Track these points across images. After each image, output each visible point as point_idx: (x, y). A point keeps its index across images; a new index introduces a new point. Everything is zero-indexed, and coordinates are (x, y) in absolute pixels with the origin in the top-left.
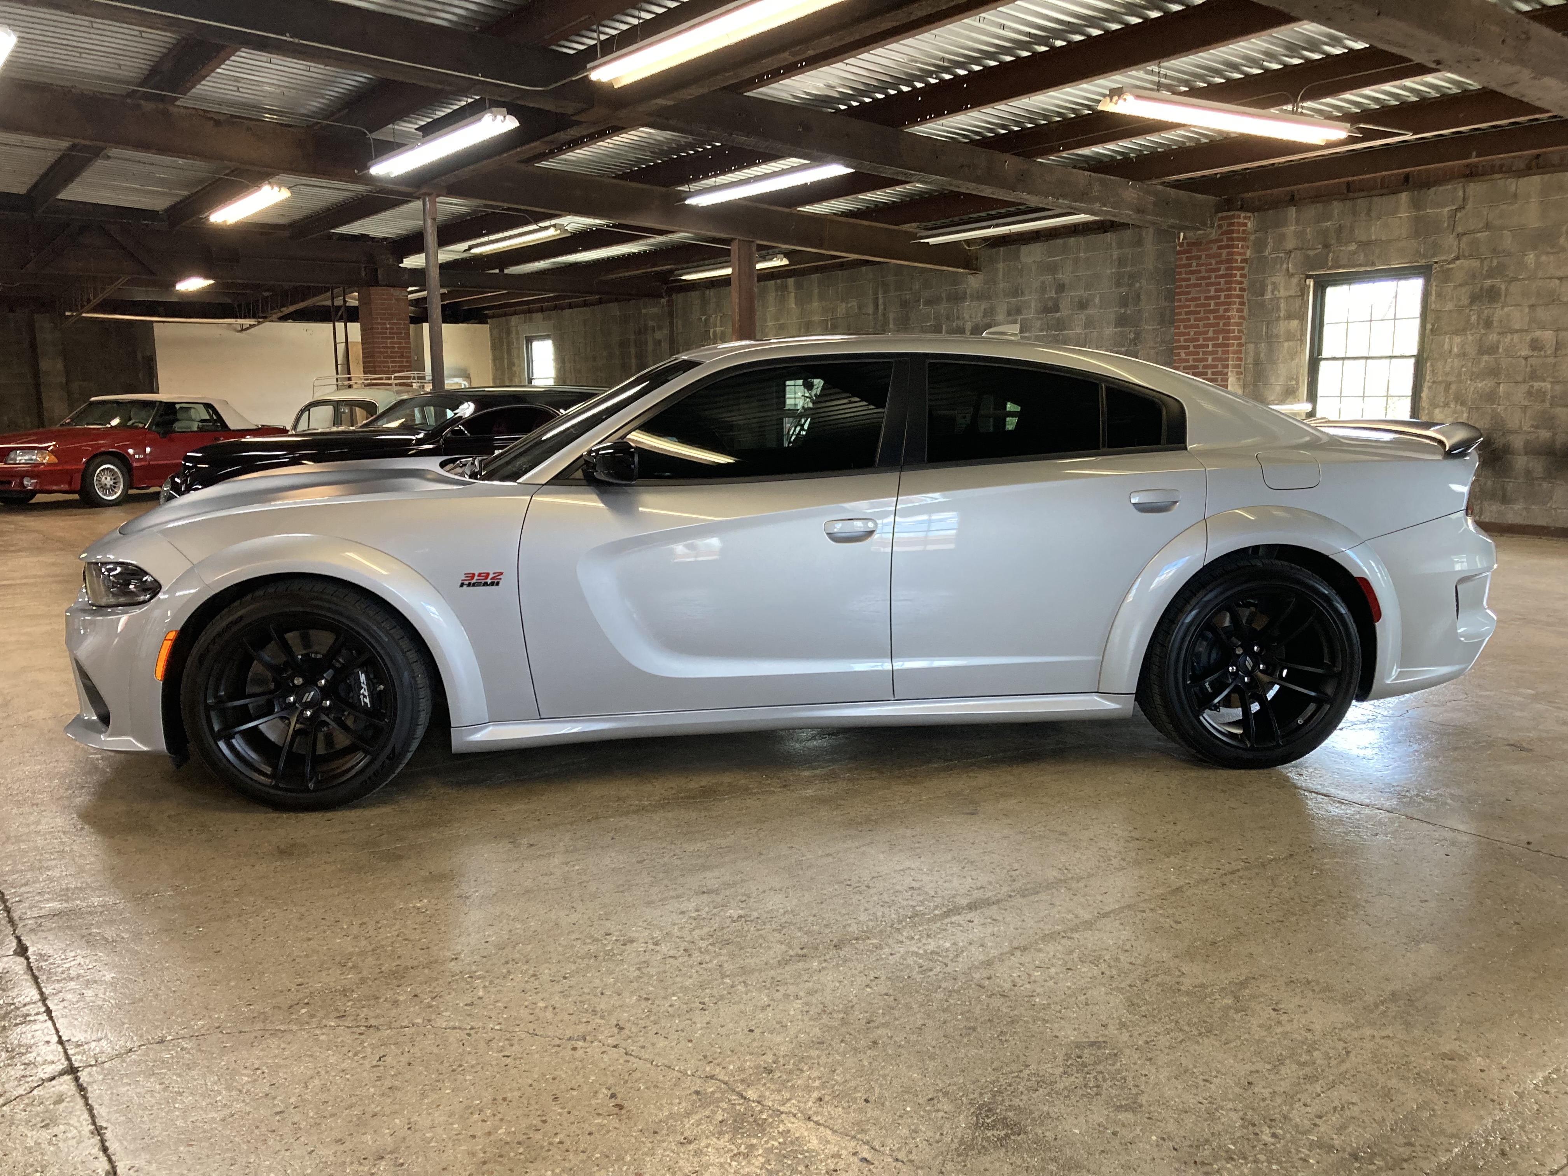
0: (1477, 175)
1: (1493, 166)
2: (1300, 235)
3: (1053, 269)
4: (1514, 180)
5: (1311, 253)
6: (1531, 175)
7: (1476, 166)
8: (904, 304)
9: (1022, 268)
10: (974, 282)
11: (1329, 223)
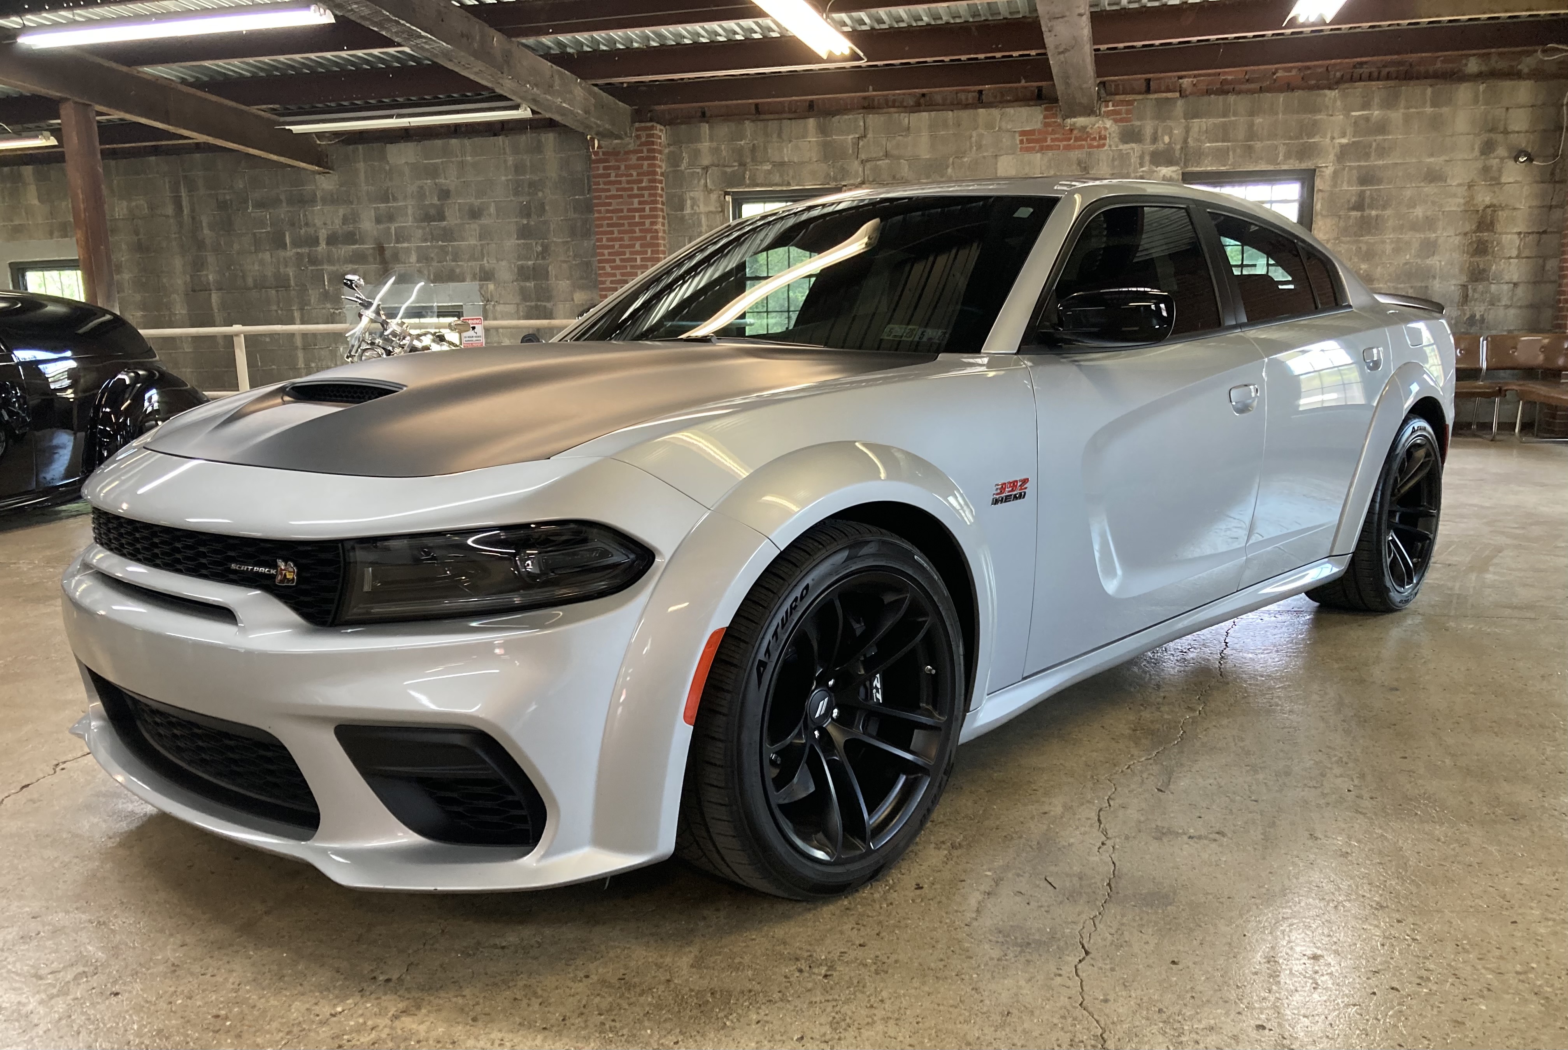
0: (874, 108)
1: (887, 101)
2: (716, 151)
3: (433, 172)
4: (907, 115)
5: (729, 170)
6: (920, 111)
7: (872, 99)
8: (223, 206)
9: (390, 170)
10: (326, 183)
11: (742, 143)
